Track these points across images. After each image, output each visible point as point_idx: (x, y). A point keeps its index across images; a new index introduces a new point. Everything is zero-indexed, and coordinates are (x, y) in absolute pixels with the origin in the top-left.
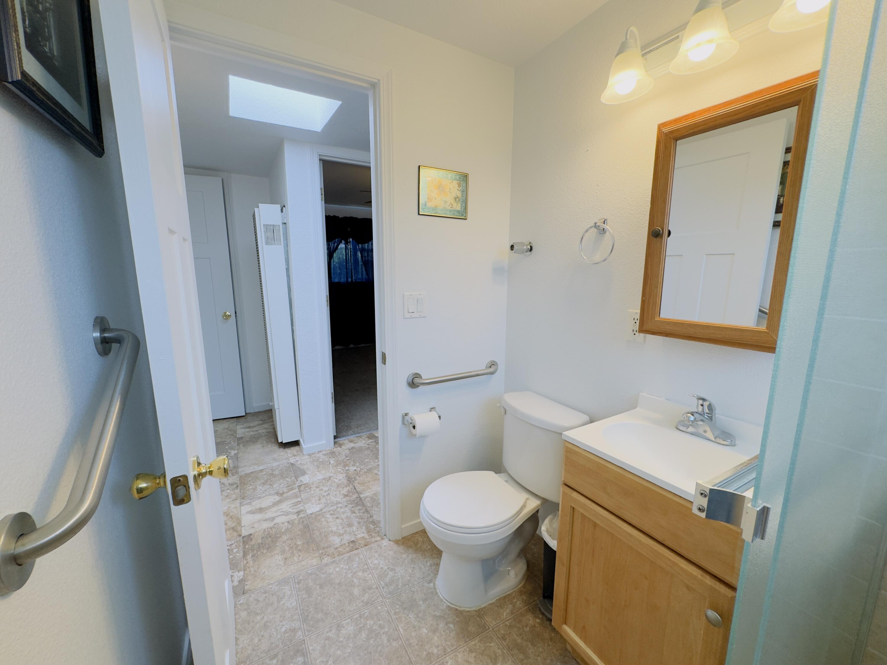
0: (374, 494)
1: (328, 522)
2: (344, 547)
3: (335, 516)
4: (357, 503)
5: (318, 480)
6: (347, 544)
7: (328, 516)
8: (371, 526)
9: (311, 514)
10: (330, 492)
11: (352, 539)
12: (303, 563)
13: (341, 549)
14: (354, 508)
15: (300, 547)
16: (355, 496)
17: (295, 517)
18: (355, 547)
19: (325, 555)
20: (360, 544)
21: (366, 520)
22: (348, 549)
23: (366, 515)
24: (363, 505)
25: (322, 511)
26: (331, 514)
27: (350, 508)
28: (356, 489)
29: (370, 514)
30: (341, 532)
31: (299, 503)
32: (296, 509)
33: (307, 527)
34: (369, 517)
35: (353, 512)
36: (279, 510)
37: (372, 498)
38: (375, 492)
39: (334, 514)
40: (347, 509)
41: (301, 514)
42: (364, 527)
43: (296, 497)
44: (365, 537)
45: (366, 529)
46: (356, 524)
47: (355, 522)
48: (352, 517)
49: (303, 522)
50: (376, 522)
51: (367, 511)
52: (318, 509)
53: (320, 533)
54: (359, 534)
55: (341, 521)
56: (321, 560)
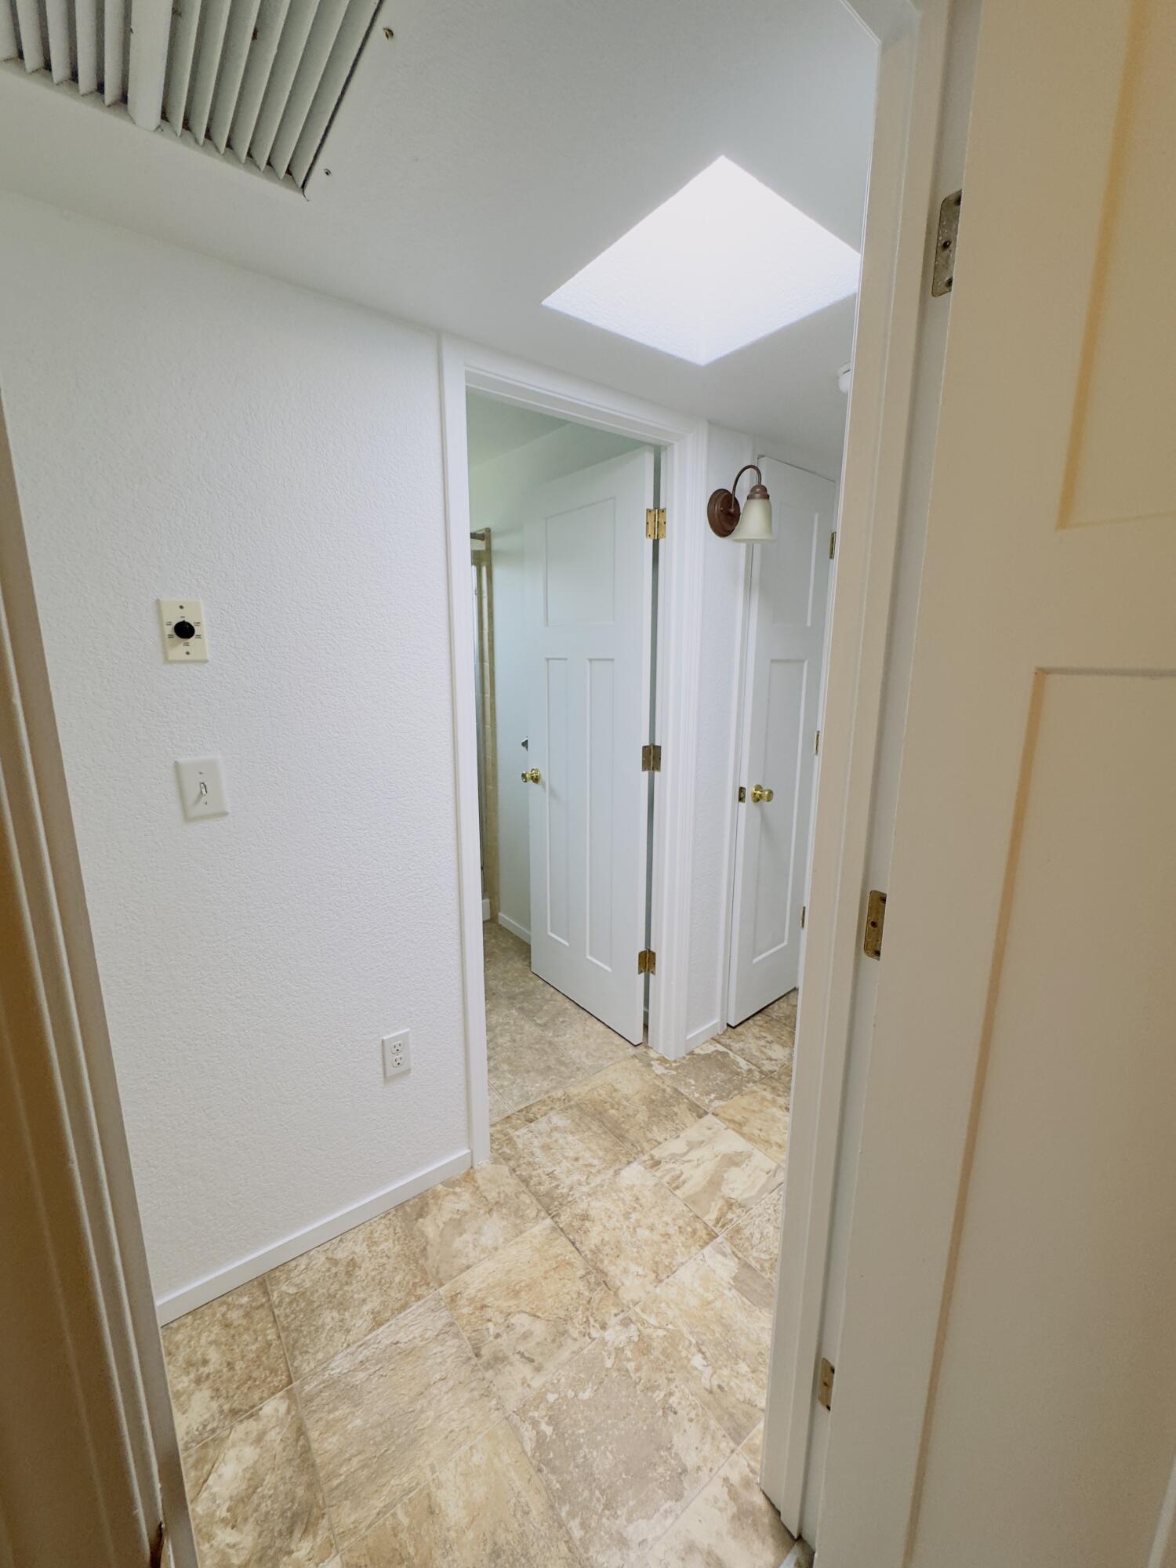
0: (521, 1232)
1: (589, 1149)
2: (541, 1111)
3: (581, 1162)
4: (553, 1199)
5: (682, 1264)
6: (538, 1116)
7: (596, 1162)
8: (508, 1151)
9: (629, 1163)
10: (627, 1223)
11: (532, 1124)
12: (587, 1088)
13: (544, 1108)
14: (553, 1185)
15: (607, 1106)
16: (564, 1219)
17: (657, 1153)
18: (524, 1112)
19: (564, 1100)
20: (518, 1119)
21: (521, 1161)
22: (534, 1109)
23: (524, 1174)
24: (535, 1194)
25: (615, 1172)
26: (591, 1165)
27: (562, 1185)
28: (569, 1242)
29: (517, 1175)
30: (556, 1135)
31: (674, 1185)
32: (669, 1171)
33: (621, 1138)
34: (517, 1169)
35: (550, 1175)
36: (698, 1165)
37: (522, 1216)
38: (519, 1239)
39: (586, 1166)
40: (568, 1182)
41: (649, 1160)
42: (520, 1146)
43: (691, 1201)
44: (513, 1130)
45: (515, 1144)
46: (538, 1152)
47: (540, 1157)
48: (549, 1164)
49: (632, 1145)
50: (502, 1160)
51: (525, 1181)
52: (624, 1173)
53: (589, 1129)
54: (525, 1134)
55: (567, 1155)
56: (565, 1093)
